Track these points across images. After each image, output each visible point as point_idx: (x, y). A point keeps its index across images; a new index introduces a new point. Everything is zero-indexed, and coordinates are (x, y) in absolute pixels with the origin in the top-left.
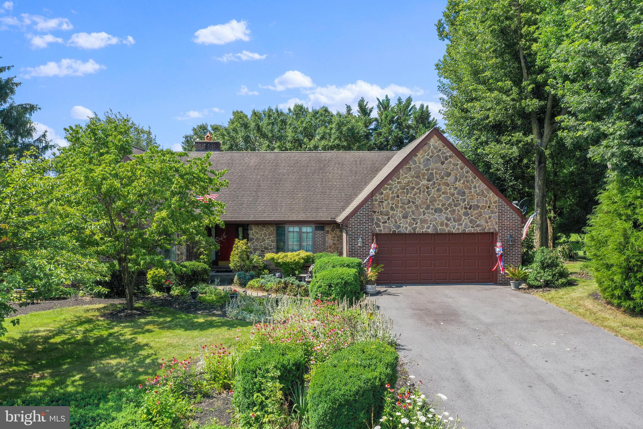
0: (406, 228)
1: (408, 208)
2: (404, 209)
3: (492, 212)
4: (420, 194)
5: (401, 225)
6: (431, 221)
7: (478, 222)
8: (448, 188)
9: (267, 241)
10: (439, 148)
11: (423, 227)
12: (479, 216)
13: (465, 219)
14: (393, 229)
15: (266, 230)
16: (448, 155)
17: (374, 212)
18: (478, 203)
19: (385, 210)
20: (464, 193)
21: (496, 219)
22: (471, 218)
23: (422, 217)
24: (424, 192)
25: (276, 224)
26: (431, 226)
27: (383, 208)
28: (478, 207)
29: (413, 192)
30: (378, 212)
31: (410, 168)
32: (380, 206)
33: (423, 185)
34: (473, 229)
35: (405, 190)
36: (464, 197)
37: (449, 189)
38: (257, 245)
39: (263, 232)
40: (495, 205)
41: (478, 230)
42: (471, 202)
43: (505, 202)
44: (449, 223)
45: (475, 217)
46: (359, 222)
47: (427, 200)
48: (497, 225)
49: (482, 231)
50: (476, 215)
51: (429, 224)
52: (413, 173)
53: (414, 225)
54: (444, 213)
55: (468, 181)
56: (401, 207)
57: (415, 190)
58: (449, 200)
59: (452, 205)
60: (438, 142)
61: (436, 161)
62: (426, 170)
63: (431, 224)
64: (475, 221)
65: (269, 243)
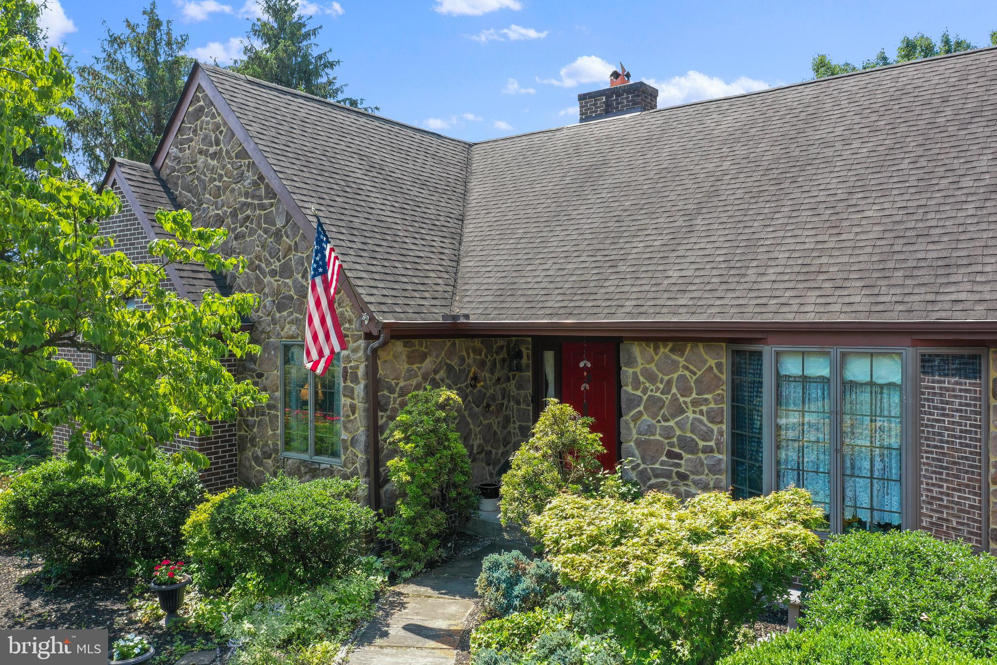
9: (690, 415)
15: (687, 368)
25: (731, 341)
38: (651, 430)
39: (675, 376)
65: (701, 422)
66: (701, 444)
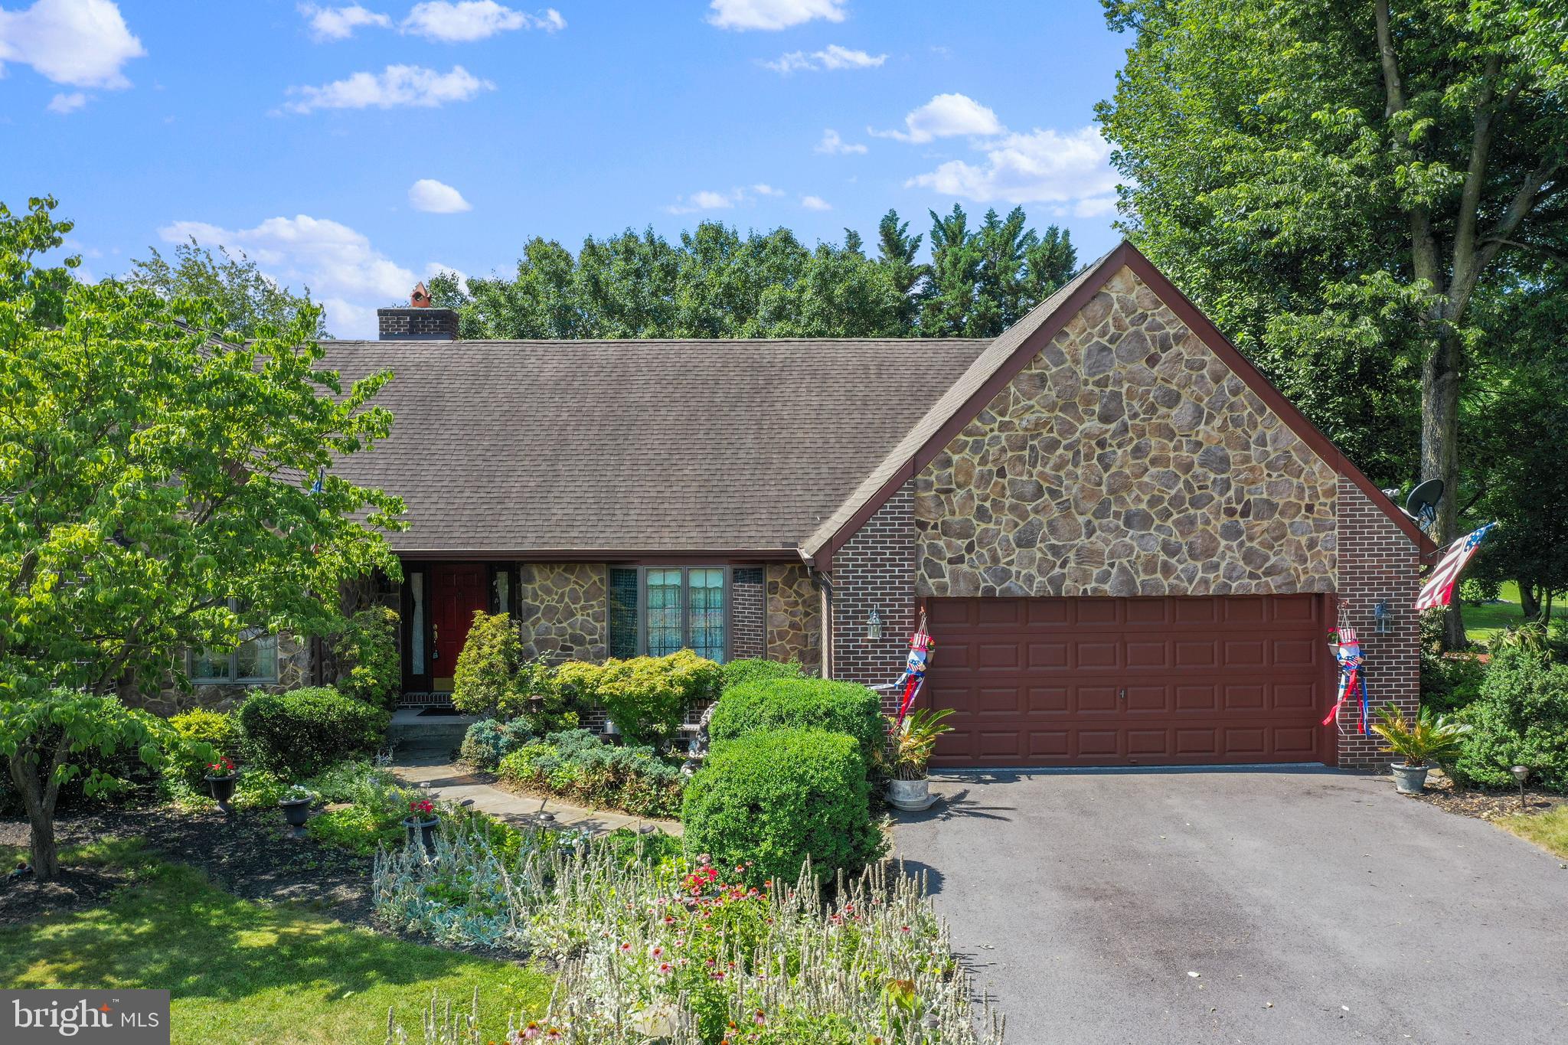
0: (1030, 579)
1: (1036, 511)
2: (1024, 516)
3: (1320, 526)
4: (1076, 465)
5: (1014, 569)
6: (1112, 554)
7: (1273, 560)
8: (1171, 445)
9: (579, 617)
10: (1140, 311)
11: (1086, 577)
12: (1276, 539)
13: (1229, 548)
14: (985, 581)
15: (577, 583)
16: (1172, 332)
17: (923, 525)
18: (1270, 494)
19: (958, 517)
20: (1225, 460)
21: (1333, 549)
22: (1248, 544)
23: (1082, 541)
24: (1088, 457)
25: (608, 563)
26: (1114, 571)
27: (953, 513)
28: (1272, 507)
29: (1054, 459)
30: (935, 527)
31: (1043, 379)
32: (940, 504)
33: (1088, 435)
34: (1254, 582)
35: (1026, 453)
36: (1224, 476)
37: (1176, 449)
38: (548, 631)
39: (567, 589)
40: (1329, 501)
41: (1273, 585)
42: (1249, 492)
43: (1364, 491)
44: (1173, 561)
45: (1261, 543)
46: (870, 560)
47: (1099, 484)
48: (1336, 571)
49: (1284, 590)
50: (1266, 535)
51: (1106, 567)
52: (1051, 393)
53: (1057, 570)
54: (1159, 528)
55: (1237, 422)
56: (1013, 508)
57: (1060, 451)
58: (1175, 483)
59: (1182, 501)
60: (1137, 288)
61: (1131, 352)
62: (1097, 384)
63: (1112, 565)
64: (1261, 555)
65: (588, 621)
66: (588, 638)
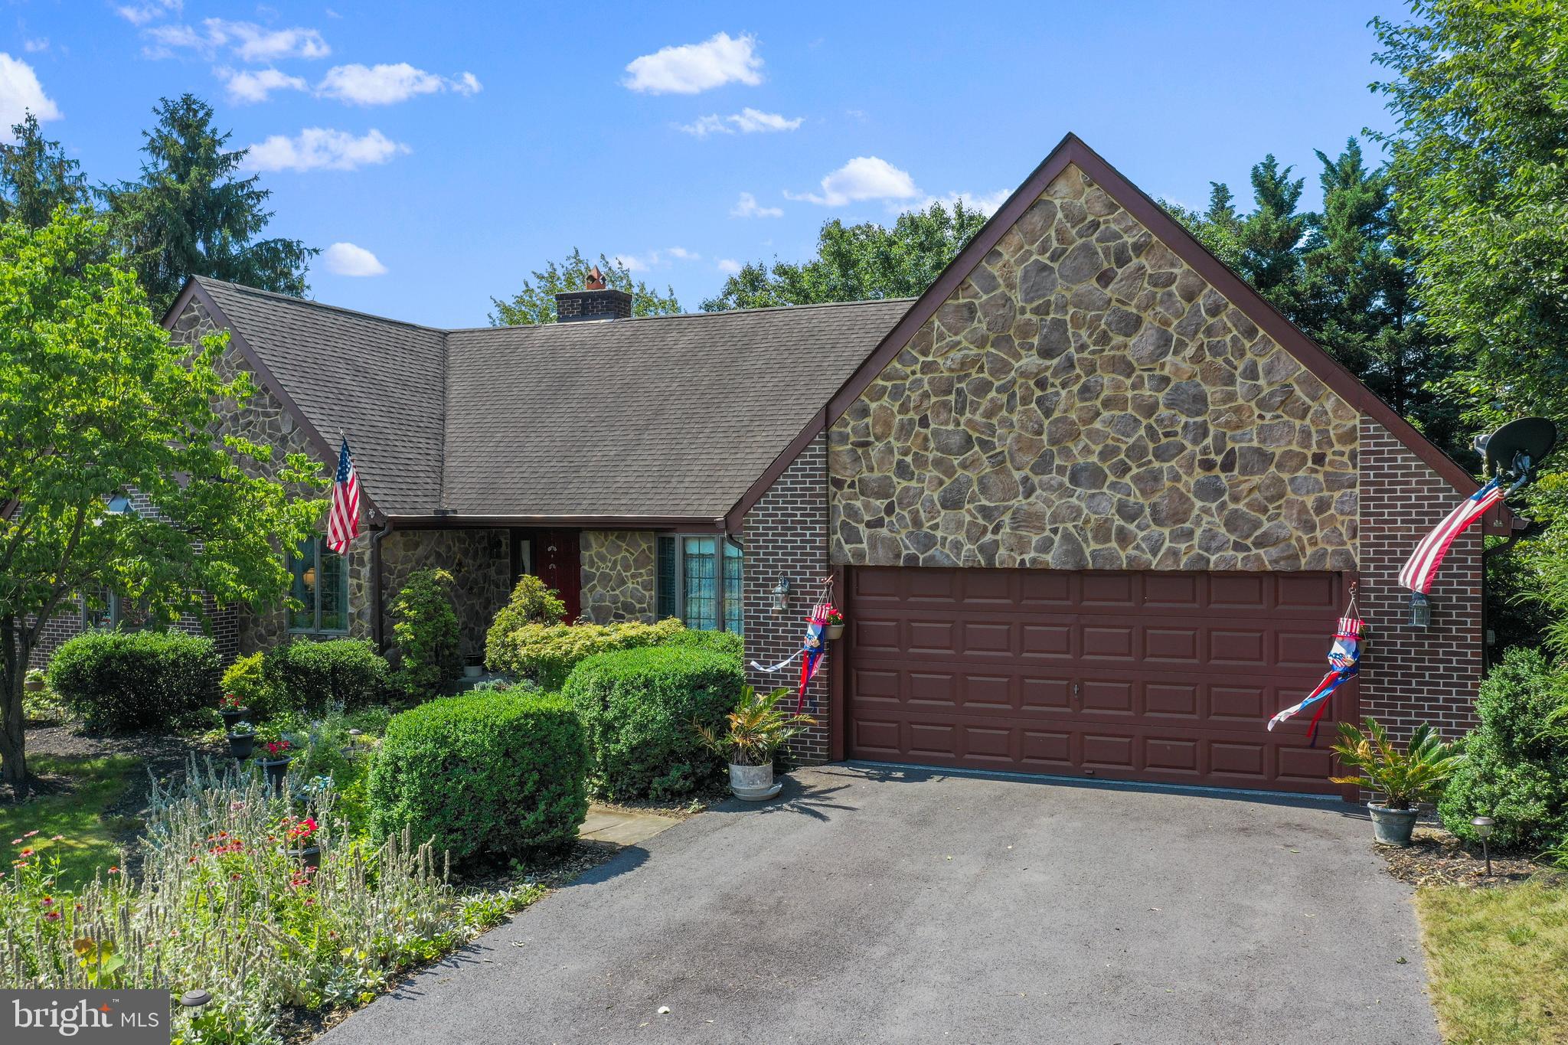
0: (957, 546)
1: (964, 466)
2: (949, 471)
3: (1333, 482)
4: (1011, 410)
5: (939, 534)
6: (1055, 518)
7: (1266, 525)
8: (1129, 382)
9: (630, 585)
10: (1090, 218)
11: (1022, 546)
12: (1271, 499)
13: (1206, 511)
14: (907, 548)
15: (627, 551)
16: (1131, 241)
17: (839, 484)
18: (1263, 441)
19: (876, 474)
20: (1200, 400)
21: (1352, 513)
22: (1232, 506)
23: (1019, 502)
24: (1025, 401)
25: (657, 530)
26: (1057, 539)
27: (871, 469)
28: (1266, 458)
29: (985, 404)
30: (852, 485)
31: (971, 309)
32: (857, 459)
33: (1024, 374)
34: (1240, 555)
35: (952, 398)
36: (1199, 419)
37: (1134, 387)
39: (620, 557)
40: (1347, 449)
41: (1267, 558)
42: (1233, 439)
43: (1394, 435)
44: (1132, 527)
45: (1249, 505)
46: (781, 522)
47: (1040, 433)
48: (1358, 542)
49: (1282, 566)
50: (1256, 495)
51: (1047, 533)
52: (981, 325)
53: (989, 537)
54: (1113, 486)
55: (1216, 350)
56: (937, 463)
57: (993, 394)
58: (1135, 429)
59: (1144, 452)
60: (1088, 190)
61: (1077, 270)
62: (1036, 311)
63: (1055, 531)
64: (1250, 521)
66: (638, 606)
